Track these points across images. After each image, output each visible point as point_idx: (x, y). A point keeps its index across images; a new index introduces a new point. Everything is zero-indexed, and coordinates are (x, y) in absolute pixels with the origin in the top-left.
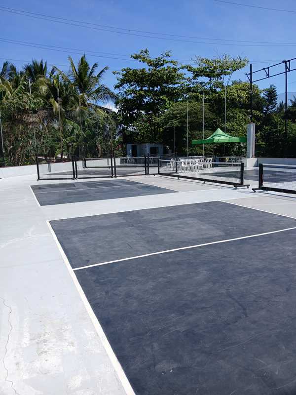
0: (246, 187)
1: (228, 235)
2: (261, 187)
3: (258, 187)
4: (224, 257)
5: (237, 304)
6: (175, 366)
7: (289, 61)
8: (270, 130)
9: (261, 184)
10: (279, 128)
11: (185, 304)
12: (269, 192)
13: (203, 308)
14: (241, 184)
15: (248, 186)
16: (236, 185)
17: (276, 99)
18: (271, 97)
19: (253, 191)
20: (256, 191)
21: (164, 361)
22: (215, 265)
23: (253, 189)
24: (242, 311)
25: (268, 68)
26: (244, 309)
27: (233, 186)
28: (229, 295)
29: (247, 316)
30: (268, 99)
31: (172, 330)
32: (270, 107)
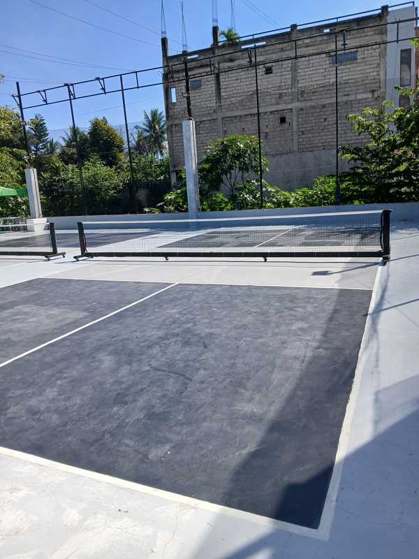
0: (61, 256)
1: (94, 313)
2: (84, 254)
3: (80, 254)
4: (114, 337)
5: (172, 375)
6: (167, 447)
7: (72, 85)
8: (51, 178)
9: (83, 250)
10: (63, 175)
11: (118, 394)
12: (95, 258)
13: (142, 390)
14: (55, 253)
15: (63, 254)
16: (46, 255)
17: (47, 135)
18: (39, 132)
19: (75, 260)
20: (80, 259)
21: (152, 449)
22: (112, 348)
23: (75, 257)
24: (182, 378)
25: (44, 91)
26: (183, 375)
27: (44, 257)
28: (157, 369)
29: (191, 381)
30: (35, 135)
31: (130, 421)
32: (40, 146)
